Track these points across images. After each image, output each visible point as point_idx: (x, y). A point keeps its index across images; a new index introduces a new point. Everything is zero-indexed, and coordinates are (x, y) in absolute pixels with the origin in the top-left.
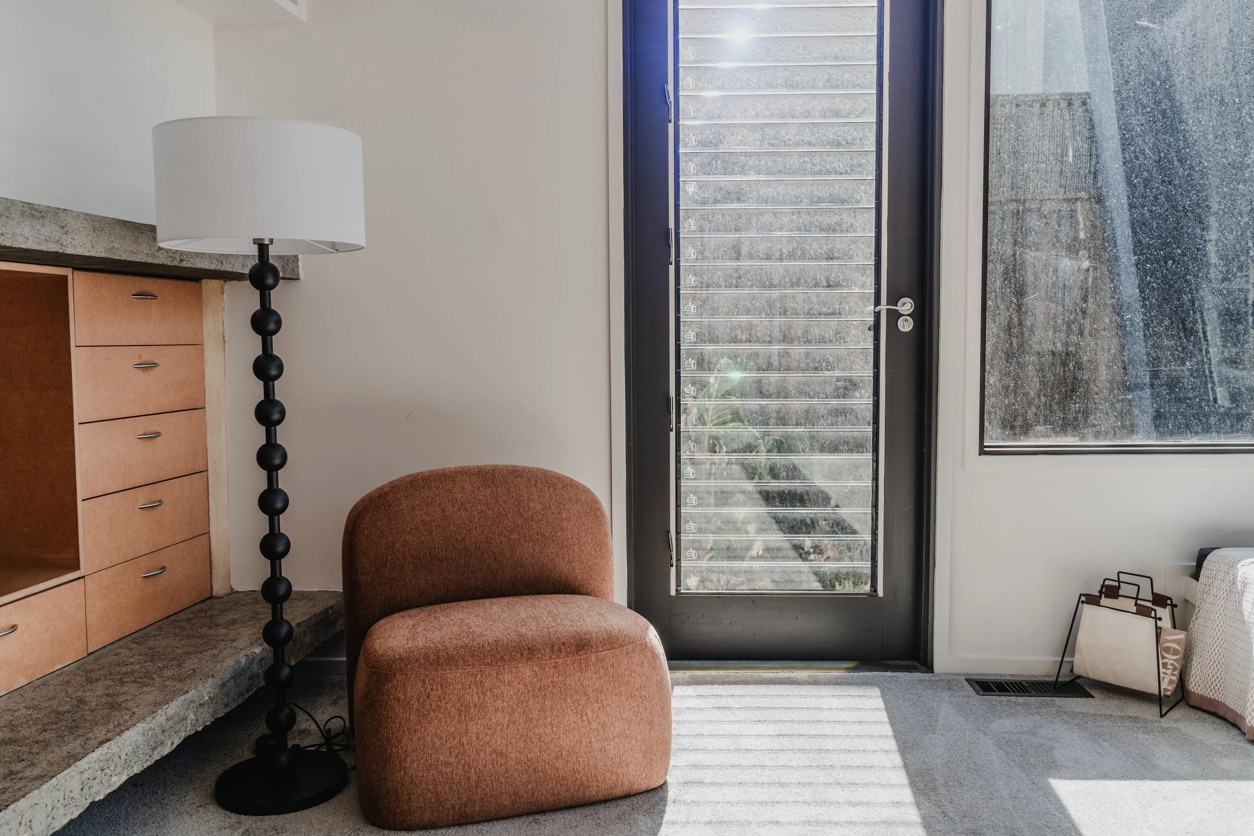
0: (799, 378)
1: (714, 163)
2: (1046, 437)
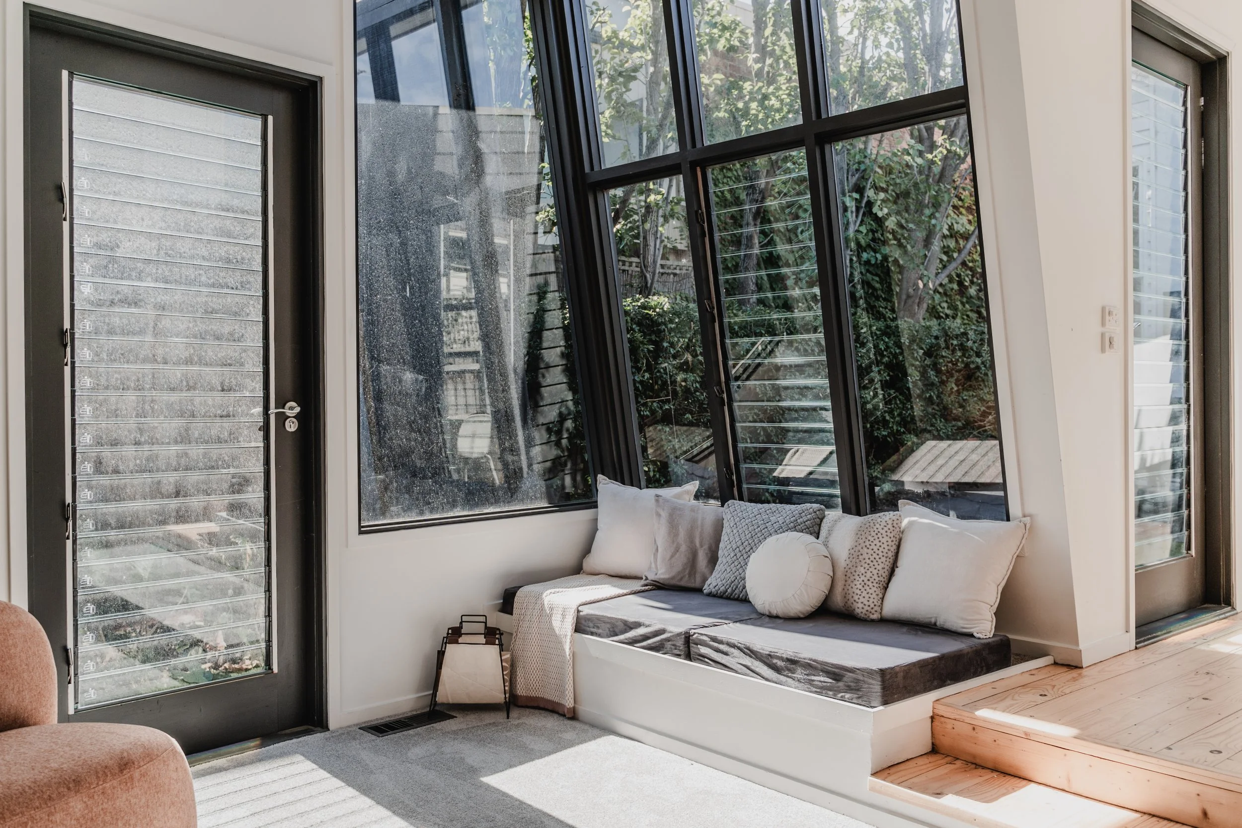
0: (197, 477)
1: (110, 266)
2: (398, 515)
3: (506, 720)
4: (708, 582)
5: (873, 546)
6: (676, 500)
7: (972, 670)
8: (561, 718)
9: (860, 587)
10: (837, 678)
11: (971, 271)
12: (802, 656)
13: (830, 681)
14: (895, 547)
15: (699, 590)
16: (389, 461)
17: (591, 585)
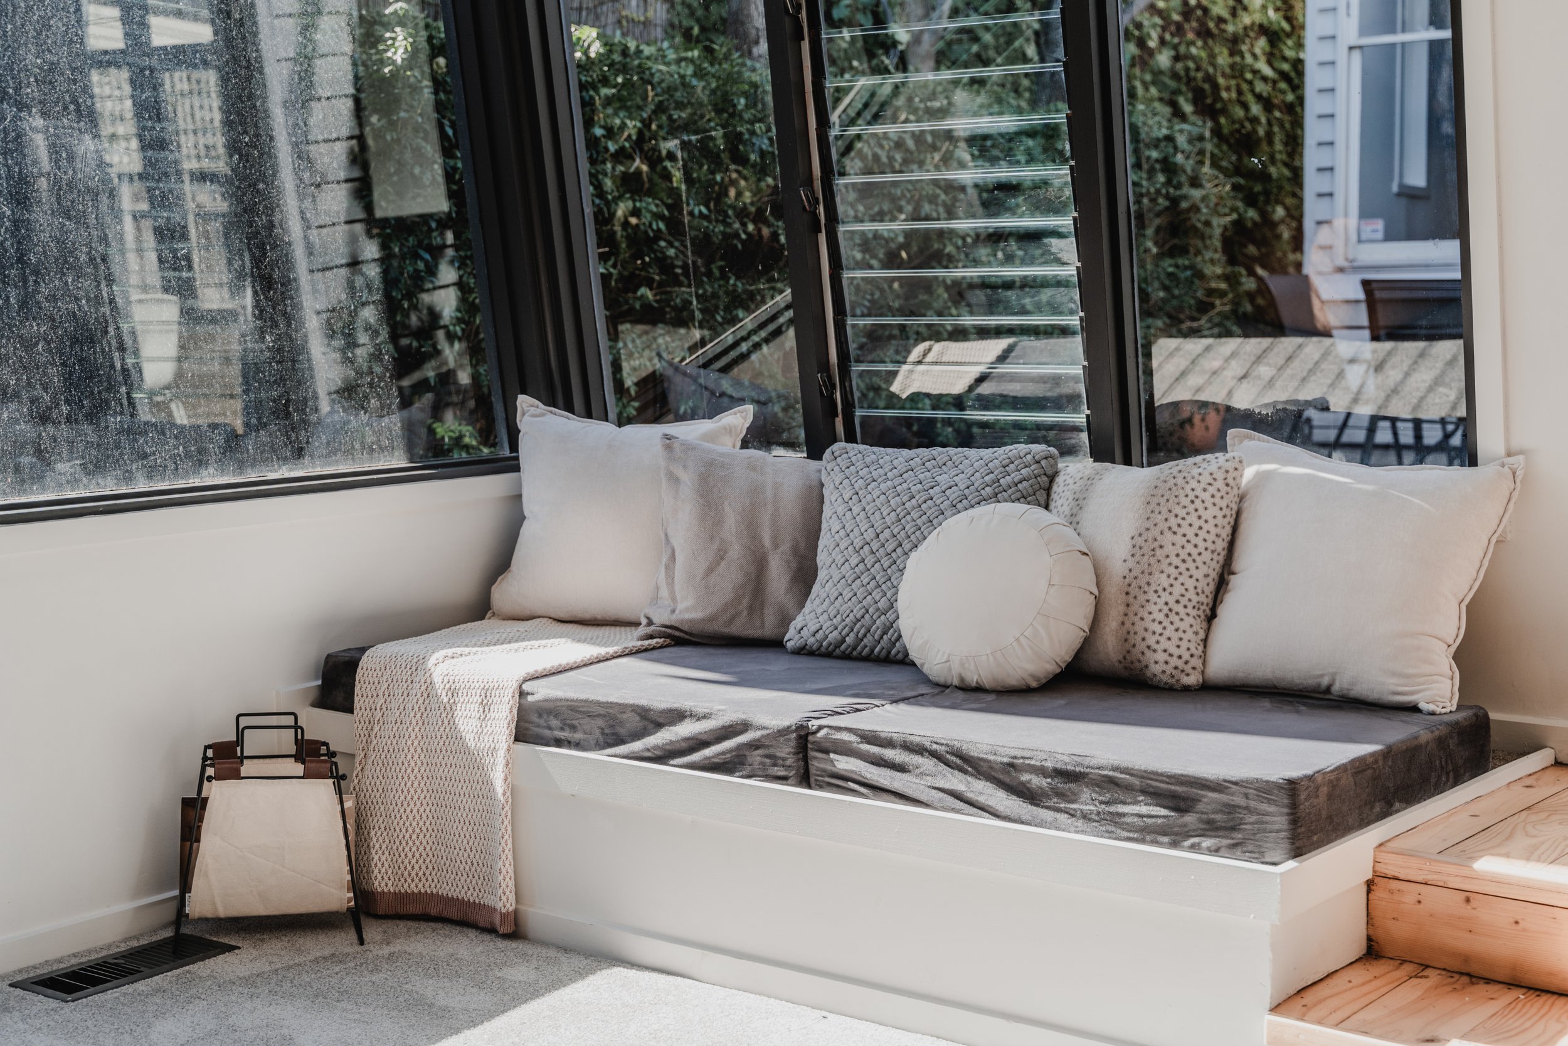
2: (74, 483)
3: (359, 948)
4: (798, 622)
5: (1185, 529)
6: (710, 445)
7: (1433, 780)
8: (487, 937)
9: (1160, 617)
10: (1182, 805)
11: (1163, 18)
12: (1094, 762)
13: (1164, 812)
14: (1228, 530)
15: (775, 644)
16: (50, 351)
17: (523, 640)
